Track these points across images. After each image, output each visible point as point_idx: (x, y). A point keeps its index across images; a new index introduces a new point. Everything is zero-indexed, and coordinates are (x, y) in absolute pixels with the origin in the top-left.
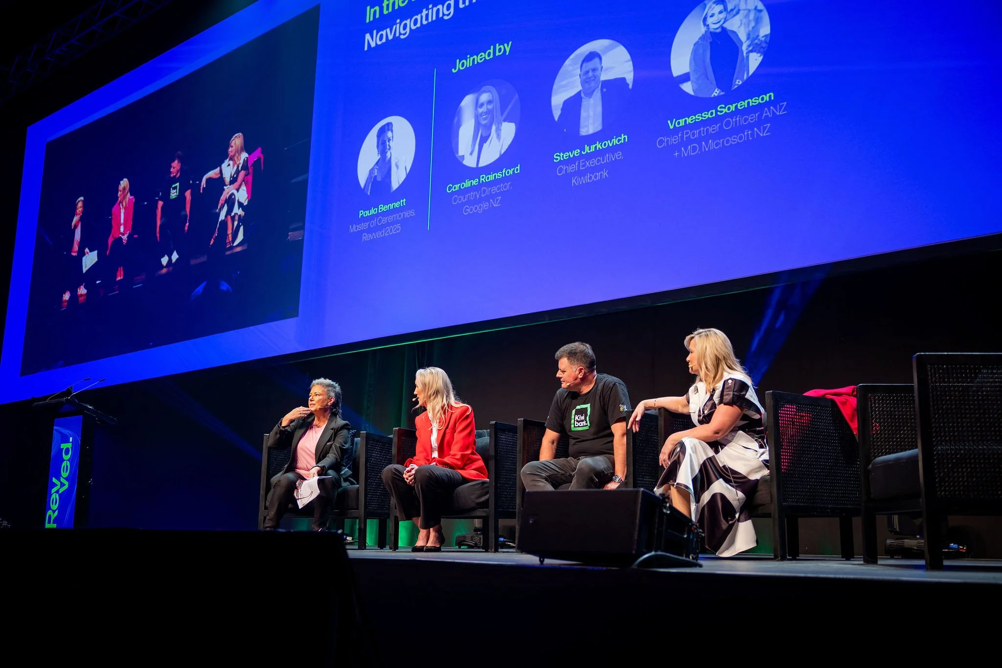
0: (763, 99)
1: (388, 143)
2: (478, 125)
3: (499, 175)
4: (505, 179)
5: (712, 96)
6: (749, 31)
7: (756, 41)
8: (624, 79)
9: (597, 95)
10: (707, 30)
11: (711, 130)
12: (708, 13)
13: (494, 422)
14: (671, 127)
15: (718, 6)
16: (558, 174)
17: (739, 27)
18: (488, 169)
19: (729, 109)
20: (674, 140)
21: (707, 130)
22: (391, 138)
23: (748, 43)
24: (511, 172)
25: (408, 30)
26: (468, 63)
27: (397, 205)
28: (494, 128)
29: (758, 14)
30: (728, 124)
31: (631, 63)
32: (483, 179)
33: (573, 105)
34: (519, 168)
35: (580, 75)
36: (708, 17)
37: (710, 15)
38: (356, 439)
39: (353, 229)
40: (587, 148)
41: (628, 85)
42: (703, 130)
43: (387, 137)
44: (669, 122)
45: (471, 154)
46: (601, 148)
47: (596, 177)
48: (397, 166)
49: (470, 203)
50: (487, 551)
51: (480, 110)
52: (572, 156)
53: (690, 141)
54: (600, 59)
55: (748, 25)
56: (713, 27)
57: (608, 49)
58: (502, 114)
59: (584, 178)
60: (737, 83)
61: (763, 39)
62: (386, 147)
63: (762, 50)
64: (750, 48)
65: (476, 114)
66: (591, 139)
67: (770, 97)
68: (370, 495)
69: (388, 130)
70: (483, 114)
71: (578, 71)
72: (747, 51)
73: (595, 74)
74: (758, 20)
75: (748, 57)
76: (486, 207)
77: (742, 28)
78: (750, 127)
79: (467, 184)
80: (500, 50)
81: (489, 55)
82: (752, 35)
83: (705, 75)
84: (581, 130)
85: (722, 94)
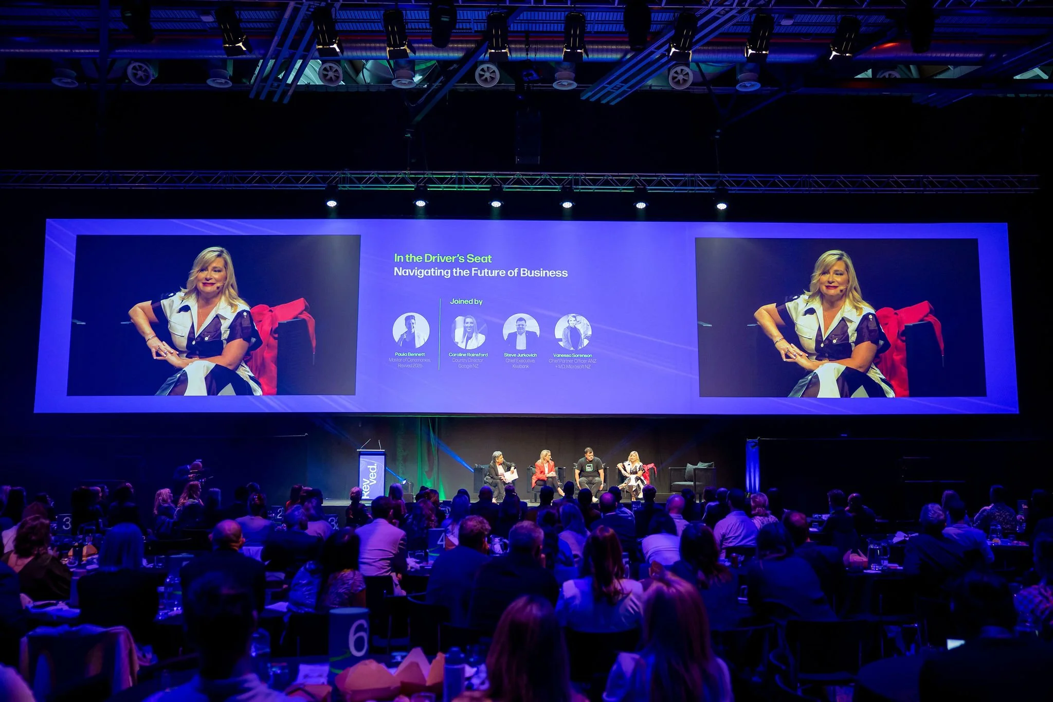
0: (588, 356)
2: (465, 331)
3: (477, 355)
4: (480, 357)
5: (571, 349)
8: (535, 333)
9: (524, 335)
10: (569, 325)
11: (570, 361)
14: (555, 356)
15: (573, 318)
20: (556, 361)
22: (414, 323)
23: (584, 335)
24: (483, 355)
26: (459, 302)
27: (419, 355)
28: (474, 334)
30: (576, 361)
33: (513, 336)
34: (487, 354)
35: (516, 325)
37: (570, 320)
39: (391, 360)
40: (519, 355)
41: (537, 335)
42: (567, 361)
43: (411, 321)
44: (554, 354)
45: (462, 342)
47: (523, 366)
48: (418, 337)
49: (462, 363)
51: (467, 325)
53: (562, 363)
54: (525, 321)
56: (571, 325)
58: (478, 330)
59: (518, 366)
60: (579, 347)
62: (411, 326)
65: (465, 326)
66: (521, 352)
67: (591, 356)
69: (412, 319)
70: (468, 327)
71: (516, 323)
73: (523, 326)
74: (587, 329)
76: (472, 367)
78: (584, 364)
79: (460, 355)
80: (476, 302)
81: (471, 302)
83: (568, 341)
84: (517, 347)
85: (574, 349)
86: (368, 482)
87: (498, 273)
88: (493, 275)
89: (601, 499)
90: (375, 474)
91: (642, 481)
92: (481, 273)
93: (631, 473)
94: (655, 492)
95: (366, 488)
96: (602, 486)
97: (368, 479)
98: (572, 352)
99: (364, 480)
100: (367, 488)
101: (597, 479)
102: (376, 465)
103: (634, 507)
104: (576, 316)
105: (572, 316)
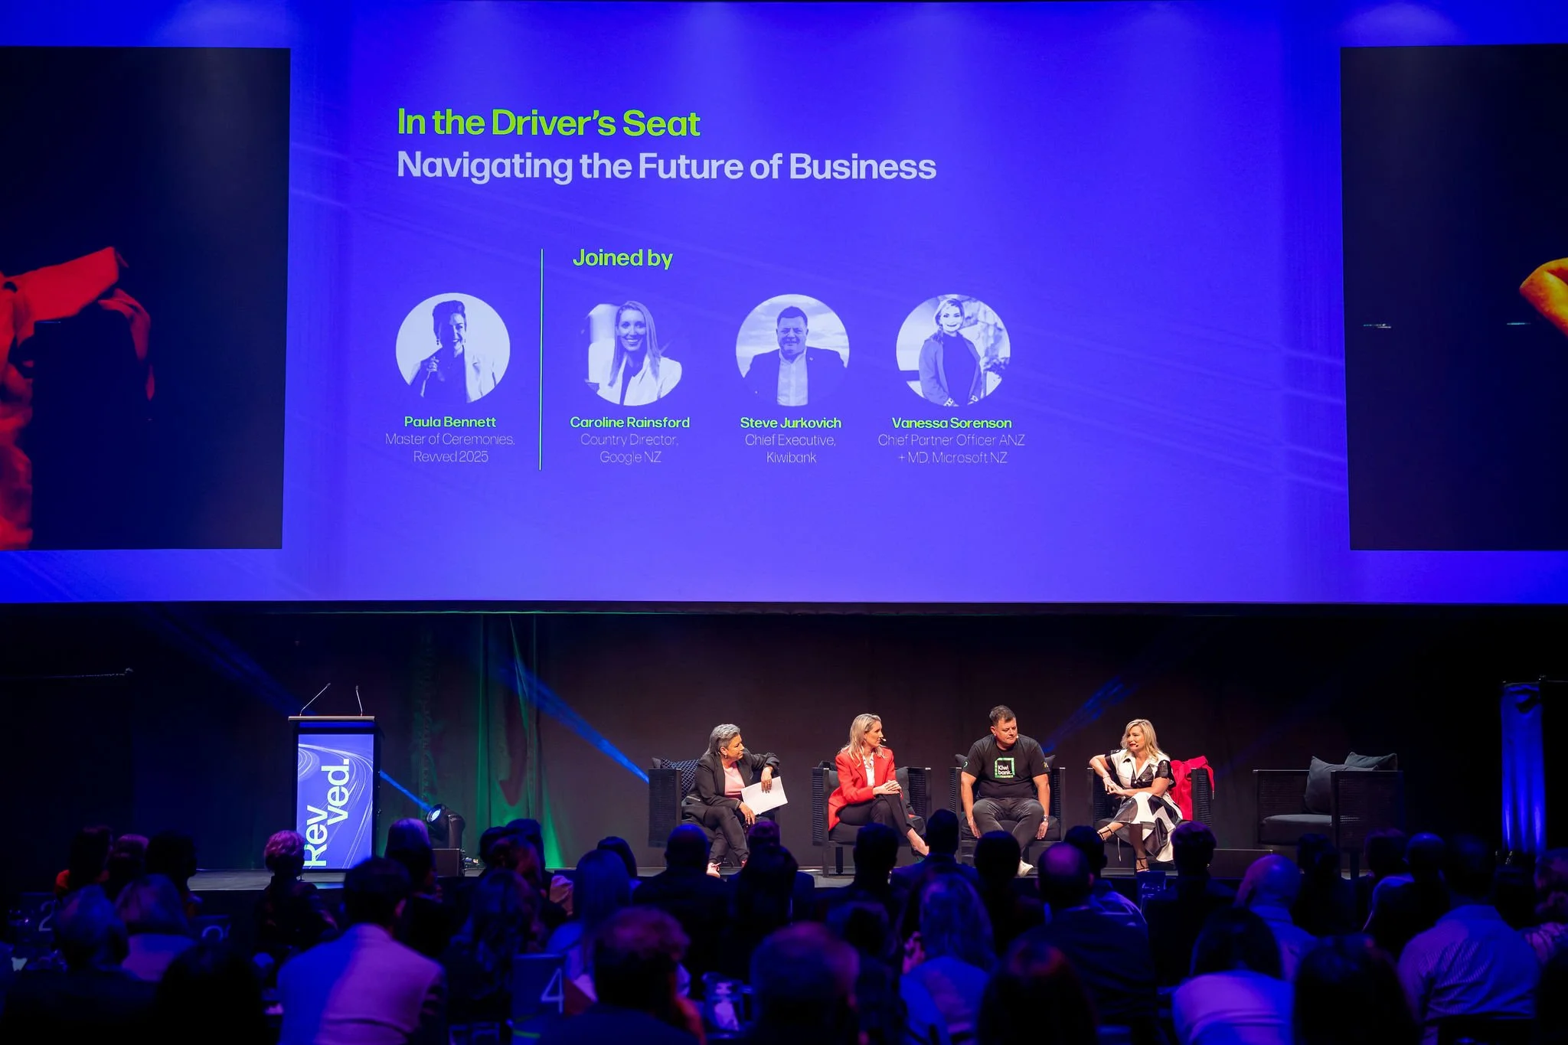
0: (1000, 424)
1: (456, 331)
2: (620, 350)
3: (657, 424)
4: (667, 432)
5: (945, 405)
6: (988, 347)
7: (995, 361)
8: (836, 354)
9: (801, 361)
10: (940, 329)
11: (942, 441)
12: (941, 312)
14: (897, 426)
15: (954, 307)
18: (640, 412)
19: (963, 424)
20: (900, 441)
21: (939, 441)
22: (463, 325)
24: (676, 424)
27: (479, 423)
28: (647, 361)
29: (997, 332)
30: (962, 440)
31: (846, 337)
32: (632, 423)
33: (767, 365)
34: (688, 421)
35: (777, 330)
36: (942, 317)
37: (944, 313)
39: (394, 440)
40: (787, 423)
41: (843, 363)
42: (934, 439)
43: (454, 321)
44: (894, 419)
45: (611, 384)
46: (806, 426)
47: (799, 458)
48: (476, 368)
49: (612, 449)
51: (624, 331)
52: (766, 426)
53: (916, 447)
54: (806, 319)
55: (987, 341)
56: (946, 329)
57: (816, 311)
58: (660, 347)
59: (784, 456)
60: (973, 399)
61: (1003, 361)
62: (454, 335)
63: (1001, 372)
64: (989, 366)
65: (618, 334)
66: (794, 412)
67: (1008, 423)
69: (458, 312)
70: (629, 337)
71: (775, 325)
73: (798, 335)
74: (997, 339)
75: (985, 375)
76: (638, 459)
78: (986, 449)
79: (606, 423)
80: (654, 259)
81: (636, 259)
82: (991, 351)
83: (937, 377)
84: (779, 398)
85: (956, 405)
86: (324, 815)
87: (721, 168)
88: (705, 175)
89: (1041, 864)
90: (344, 790)
91: (1171, 814)
92: (667, 170)
93: (1134, 786)
94: (1213, 844)
95: (316, 834)
96: (1045, 824)
97: (323, 804)
98: (949, 412)
99: (310, 808)
100: (321, 835)
101: (1029, 803)
102: (346, 761)
103: (1146, 892)
104: (962, 301)
105: (950, 302)
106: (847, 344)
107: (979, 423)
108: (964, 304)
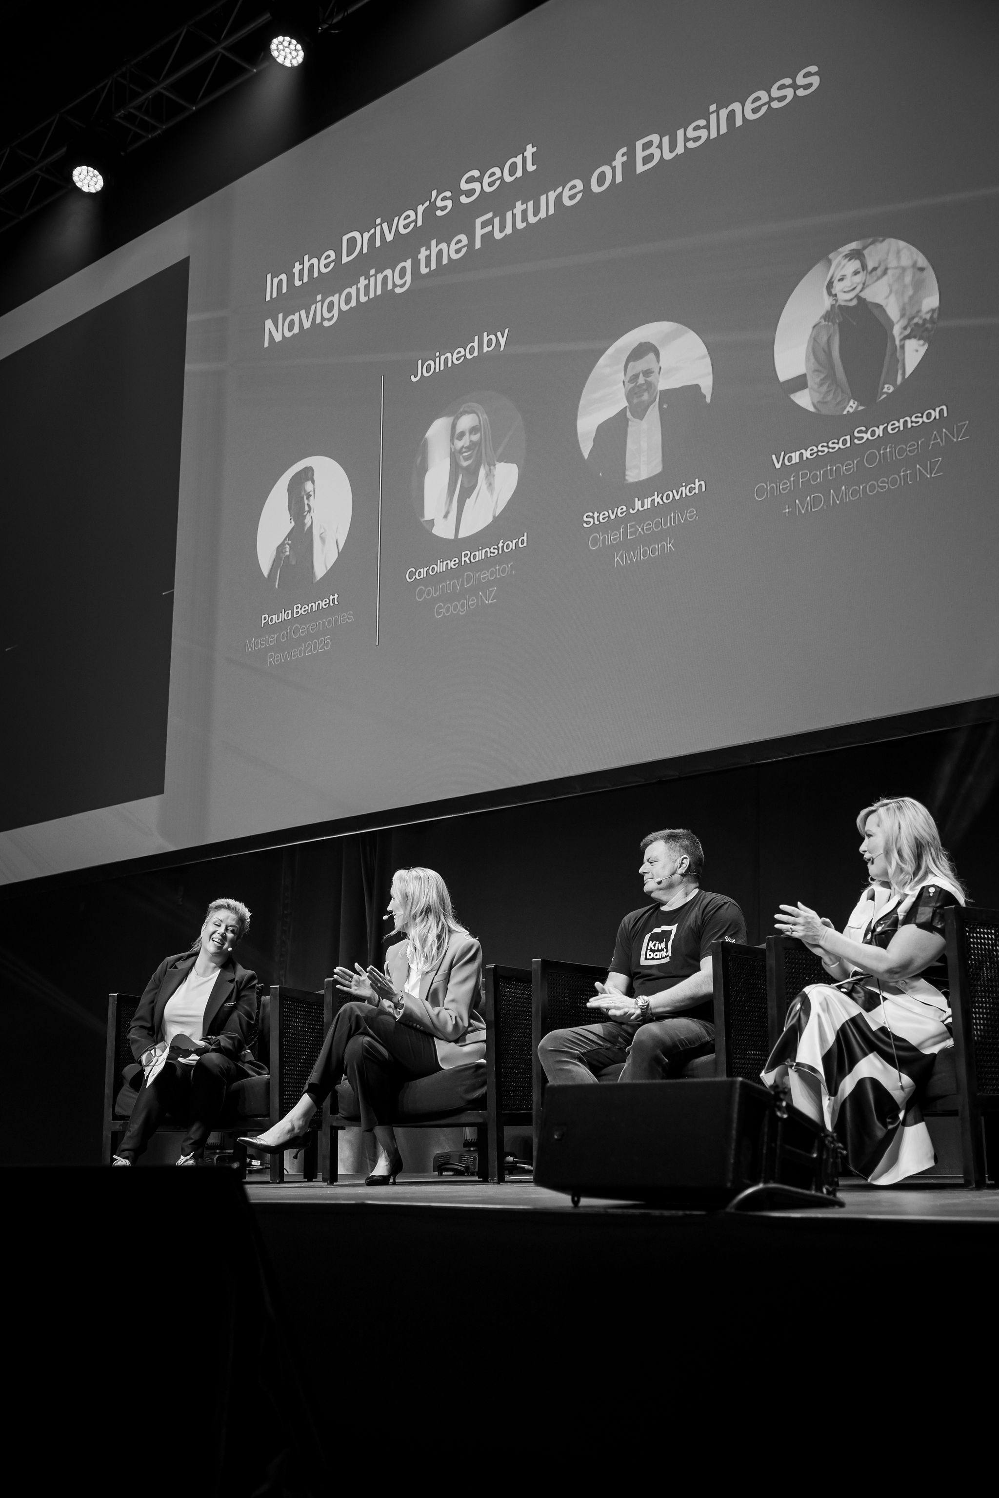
0: (929, 416)
1: (306, 502)
2: (456, 469)
3: (493, 552)
4: (502, 557)
5: (845, 412)
6: (904, 304)
7: (916, 320)
8: (697, 388)
9: (653, 413)
10: (834, 302)
11: (844, 469)
12: (835, 275)
13: (492, 966)
14: (778, 466)
15: (853, 260)
16: (591, 548)
17: (887, 297)
19: (874, 433)
20: (784, 487)
21: (838, 469)
22: (312, 493)
23: (904, 322)
24: (512, 545)
25: (336, 312)
26: (437, 365)
27: (324, 604)
28: (482, 472)
29: (918, 273)
30: (872, 459)
31: (708, 360)
32: (467, 559)
33: (614, 433)
34: (525, 538)
35: (624, 382)
36: (836, 282)
37: (838, 277)
38: (263, 998)
39: (252, 646)
40: (638, 504)
41: (704, 397)
42: (832, 470)
43: (305, 491)
44: (774, 457)
45: (446, 516)
46: (661, 503)
47: (653, 552)
48: (322, 539)
49: (446, 598)
50: (485, 1180)
51: (459, 444)
52: (613, 517)
53: (807, 490)
54: (657, 355)
55: (903, 293)
56: (844, 298)
57: (670, 337)
58: (496, 450)
59: (634, 553)
60: (885, 390)
61: (928, 317)
62: (304, 508)
63: (925, 334)
64: (908, 332)
65: (453, 451)
66: (645, 488)
67: (941, 411)
68: (288, 1091)
69: (307, 480)
70: (464, 450)
71: (622, 376)
72: (902, 336)
73: (649, 379)
74: (918, 285)
75: (903, 347)
76: (472, 605)
77: (893, 299)
78: (910, 463)
80: (490, 343)
81: (472, 351)
82: (909, 310)
83: (831, 376)
84: (627, 473)
85: (861, 408)
87: (558, 199)
88: (541, 215)
92: (502, 228)
98: (854, 420)
104: (865, 248)
105: (846, 256)
106: (710, 369)
107: (897, 424)
108: (866, 252)
